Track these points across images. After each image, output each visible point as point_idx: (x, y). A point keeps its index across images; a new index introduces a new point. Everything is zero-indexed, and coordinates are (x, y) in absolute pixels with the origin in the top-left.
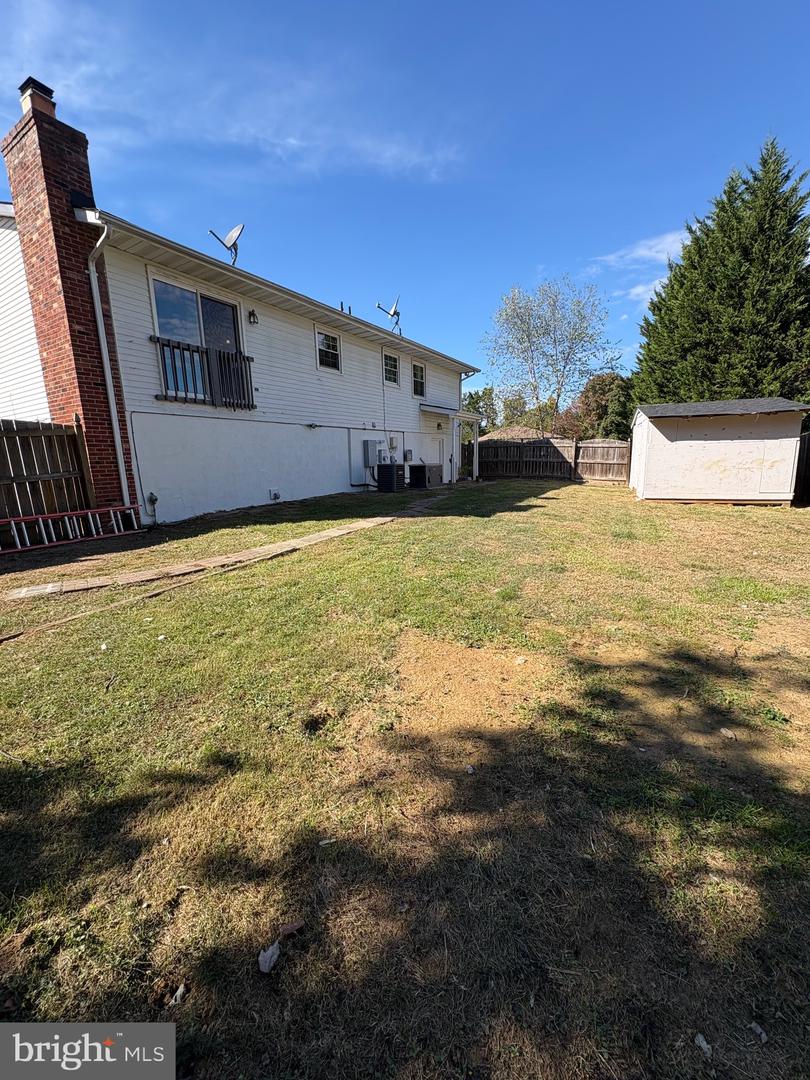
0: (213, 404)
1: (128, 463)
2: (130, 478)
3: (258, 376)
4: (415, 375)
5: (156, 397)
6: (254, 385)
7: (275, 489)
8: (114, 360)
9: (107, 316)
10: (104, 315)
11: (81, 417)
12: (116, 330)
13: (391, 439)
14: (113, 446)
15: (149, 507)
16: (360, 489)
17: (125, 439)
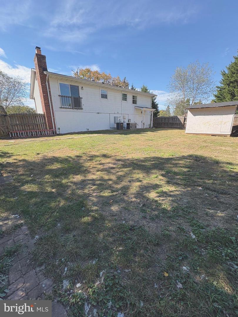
0: (72, 108)
1: (54, 121)
2: (55, 124)
3: (83, 102)
4: (133, 98)
5: (60, 108)
6: (83, 104)
7: (88, 128)
8: (51, 101)
9: (50, 92)
10: (49, 92)
11: (45, 112)
12: (52, 94)
13: (124, 116)
14: (51, 118)
15: (58, 130)
16: (113, 129)
17: (53, 116)
